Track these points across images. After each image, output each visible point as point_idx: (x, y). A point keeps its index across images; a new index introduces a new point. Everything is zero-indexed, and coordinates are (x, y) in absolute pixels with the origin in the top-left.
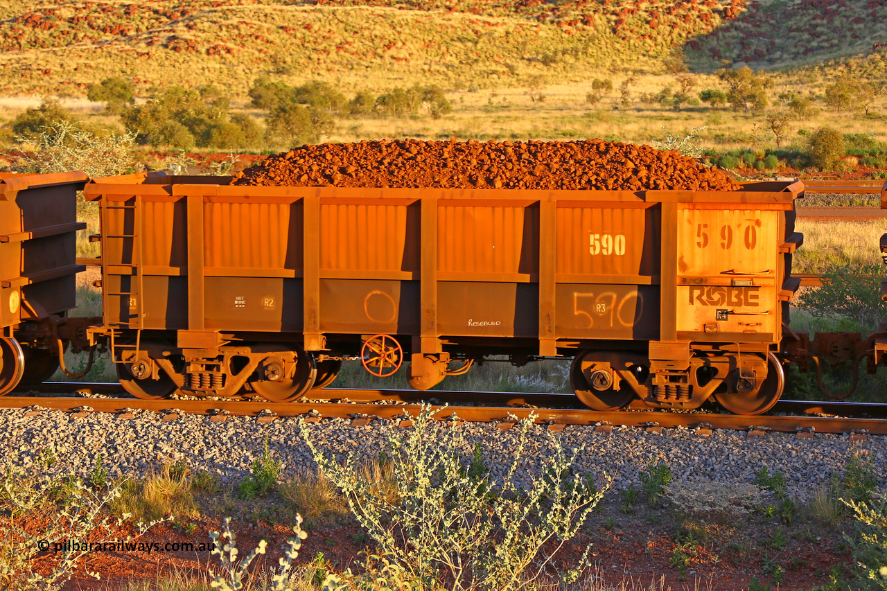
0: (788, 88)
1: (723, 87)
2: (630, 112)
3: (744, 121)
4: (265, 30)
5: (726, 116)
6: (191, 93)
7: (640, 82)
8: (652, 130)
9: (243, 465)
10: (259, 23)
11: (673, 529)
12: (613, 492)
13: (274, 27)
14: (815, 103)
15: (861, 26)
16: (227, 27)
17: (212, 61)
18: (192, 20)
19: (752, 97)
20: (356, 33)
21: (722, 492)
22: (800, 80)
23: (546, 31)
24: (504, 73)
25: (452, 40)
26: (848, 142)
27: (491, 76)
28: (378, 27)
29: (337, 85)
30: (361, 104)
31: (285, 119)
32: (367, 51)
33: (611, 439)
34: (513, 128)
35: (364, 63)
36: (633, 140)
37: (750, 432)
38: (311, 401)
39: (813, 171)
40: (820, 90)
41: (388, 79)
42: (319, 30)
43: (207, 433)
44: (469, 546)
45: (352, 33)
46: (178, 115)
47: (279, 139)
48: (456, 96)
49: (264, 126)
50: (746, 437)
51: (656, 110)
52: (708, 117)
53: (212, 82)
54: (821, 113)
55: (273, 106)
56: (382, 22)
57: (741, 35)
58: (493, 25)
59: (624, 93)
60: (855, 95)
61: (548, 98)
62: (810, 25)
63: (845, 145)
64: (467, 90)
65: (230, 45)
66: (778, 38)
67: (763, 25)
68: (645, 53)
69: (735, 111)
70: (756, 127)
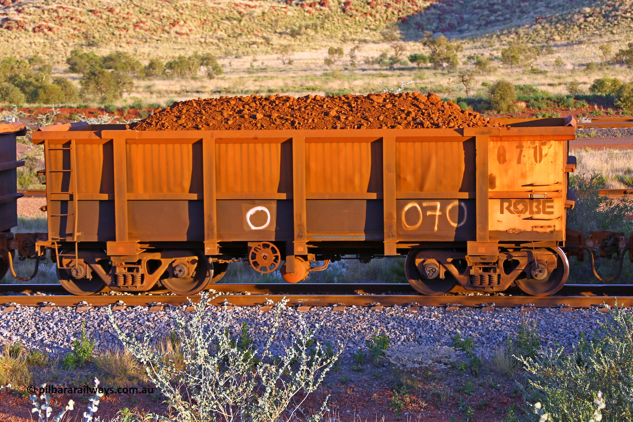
0: (474, 51)
1: (426, 51)
2: (357, 72)
3: (442, 77)
4: (78, 13)
5: (428, 73)
6: (21, 61)
7: (364, 48)
8: (373, 85)
9: (65, 344)
10: (73, 7)
11: (391, 382)
12: (347, 356)
13: (84, 11)
14: (494, 62)
15: (527, 4)
16: (49, 11)
17: (37, 37)
18: (21, 6)
19: (447, 59)
20: (148, 14)
21: (427, 353)
22: (482, 45)
23: (292, 11)
24: (262, 43)
25: (222, 19)
26: (518, 91)
27: (252, 46)
28: (165, 10)
29: (135, 55)
30: (154, 69)
31: (95, 81)
32: (157, 28)
33: (344, 316)
34: (269, 85)
35: (155, 37)
36: (360, 92)
37: (447, 309)
38: (118, 294)
39: (493, 113)
40: (498, 53)
41: (174, 49)
42: (120, 12)
43: (37, 320)
44: (238, 400)
45: (145, 15)
46: (12, 79)
47: (91, 96)
48: (226, 62)
49: (79, 87)
50: (445, 312)
51: (376, 70)
52: (415, 74)
53: (38, 53)
54: (499, 70)
55: (85, 71)
56: (168, 6)
57: (438, 12)
58: (253, 7)
59: (352, 57)
60: (524, 56)
61: (295, 62)
62: (489, 4)
63: (516, 93)
64: (234, 57)
65: (51, 25)
66: (466, 14)
67: (454, 4)
68: (367, 27)
69: (435, 69)
70: (451, 80)
